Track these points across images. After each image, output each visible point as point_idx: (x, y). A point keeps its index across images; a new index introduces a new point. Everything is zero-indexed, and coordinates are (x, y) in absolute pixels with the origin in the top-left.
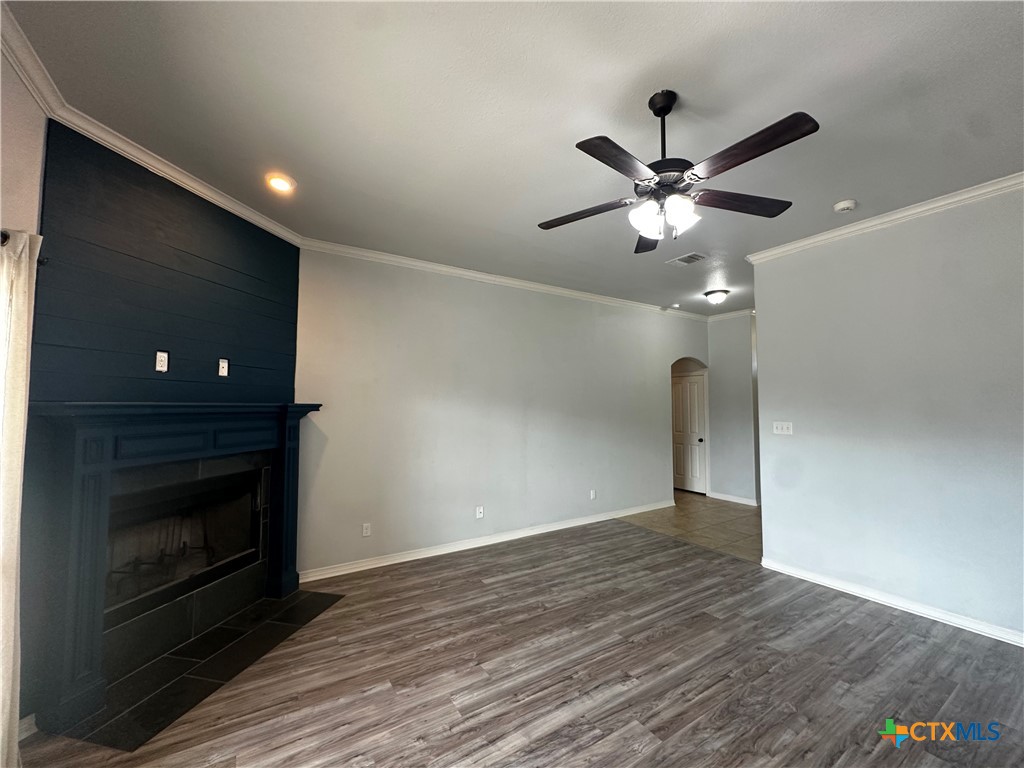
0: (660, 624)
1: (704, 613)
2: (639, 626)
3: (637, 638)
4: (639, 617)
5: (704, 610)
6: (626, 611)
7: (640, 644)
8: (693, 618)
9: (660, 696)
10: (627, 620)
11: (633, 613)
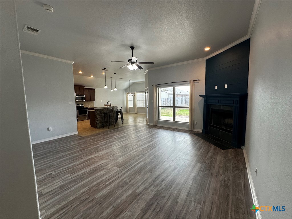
0: (135, 161)
1: (119, 168)
2: (140, 159)
3: (141, 156)
4: (141, 161)
5: (119, 169)
6: (145, 163)
7: (140, 155)
8: (124, 165)
9: (136, 148)
10: (144, 160)
11: (143, 163)
